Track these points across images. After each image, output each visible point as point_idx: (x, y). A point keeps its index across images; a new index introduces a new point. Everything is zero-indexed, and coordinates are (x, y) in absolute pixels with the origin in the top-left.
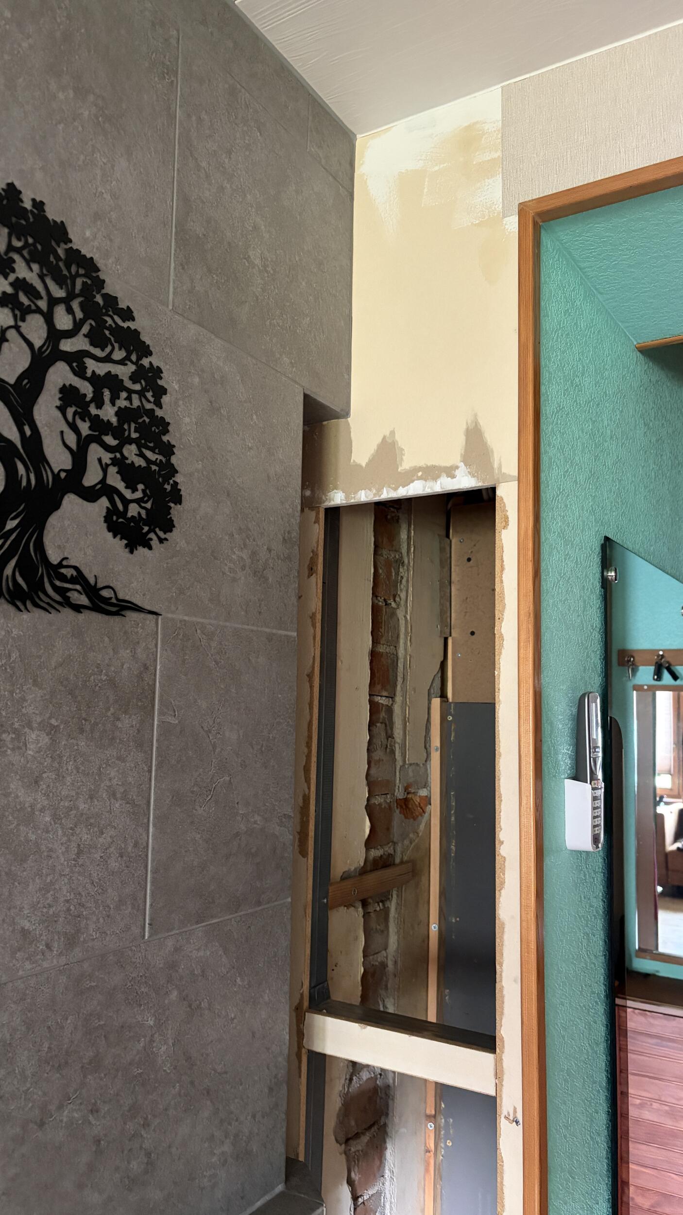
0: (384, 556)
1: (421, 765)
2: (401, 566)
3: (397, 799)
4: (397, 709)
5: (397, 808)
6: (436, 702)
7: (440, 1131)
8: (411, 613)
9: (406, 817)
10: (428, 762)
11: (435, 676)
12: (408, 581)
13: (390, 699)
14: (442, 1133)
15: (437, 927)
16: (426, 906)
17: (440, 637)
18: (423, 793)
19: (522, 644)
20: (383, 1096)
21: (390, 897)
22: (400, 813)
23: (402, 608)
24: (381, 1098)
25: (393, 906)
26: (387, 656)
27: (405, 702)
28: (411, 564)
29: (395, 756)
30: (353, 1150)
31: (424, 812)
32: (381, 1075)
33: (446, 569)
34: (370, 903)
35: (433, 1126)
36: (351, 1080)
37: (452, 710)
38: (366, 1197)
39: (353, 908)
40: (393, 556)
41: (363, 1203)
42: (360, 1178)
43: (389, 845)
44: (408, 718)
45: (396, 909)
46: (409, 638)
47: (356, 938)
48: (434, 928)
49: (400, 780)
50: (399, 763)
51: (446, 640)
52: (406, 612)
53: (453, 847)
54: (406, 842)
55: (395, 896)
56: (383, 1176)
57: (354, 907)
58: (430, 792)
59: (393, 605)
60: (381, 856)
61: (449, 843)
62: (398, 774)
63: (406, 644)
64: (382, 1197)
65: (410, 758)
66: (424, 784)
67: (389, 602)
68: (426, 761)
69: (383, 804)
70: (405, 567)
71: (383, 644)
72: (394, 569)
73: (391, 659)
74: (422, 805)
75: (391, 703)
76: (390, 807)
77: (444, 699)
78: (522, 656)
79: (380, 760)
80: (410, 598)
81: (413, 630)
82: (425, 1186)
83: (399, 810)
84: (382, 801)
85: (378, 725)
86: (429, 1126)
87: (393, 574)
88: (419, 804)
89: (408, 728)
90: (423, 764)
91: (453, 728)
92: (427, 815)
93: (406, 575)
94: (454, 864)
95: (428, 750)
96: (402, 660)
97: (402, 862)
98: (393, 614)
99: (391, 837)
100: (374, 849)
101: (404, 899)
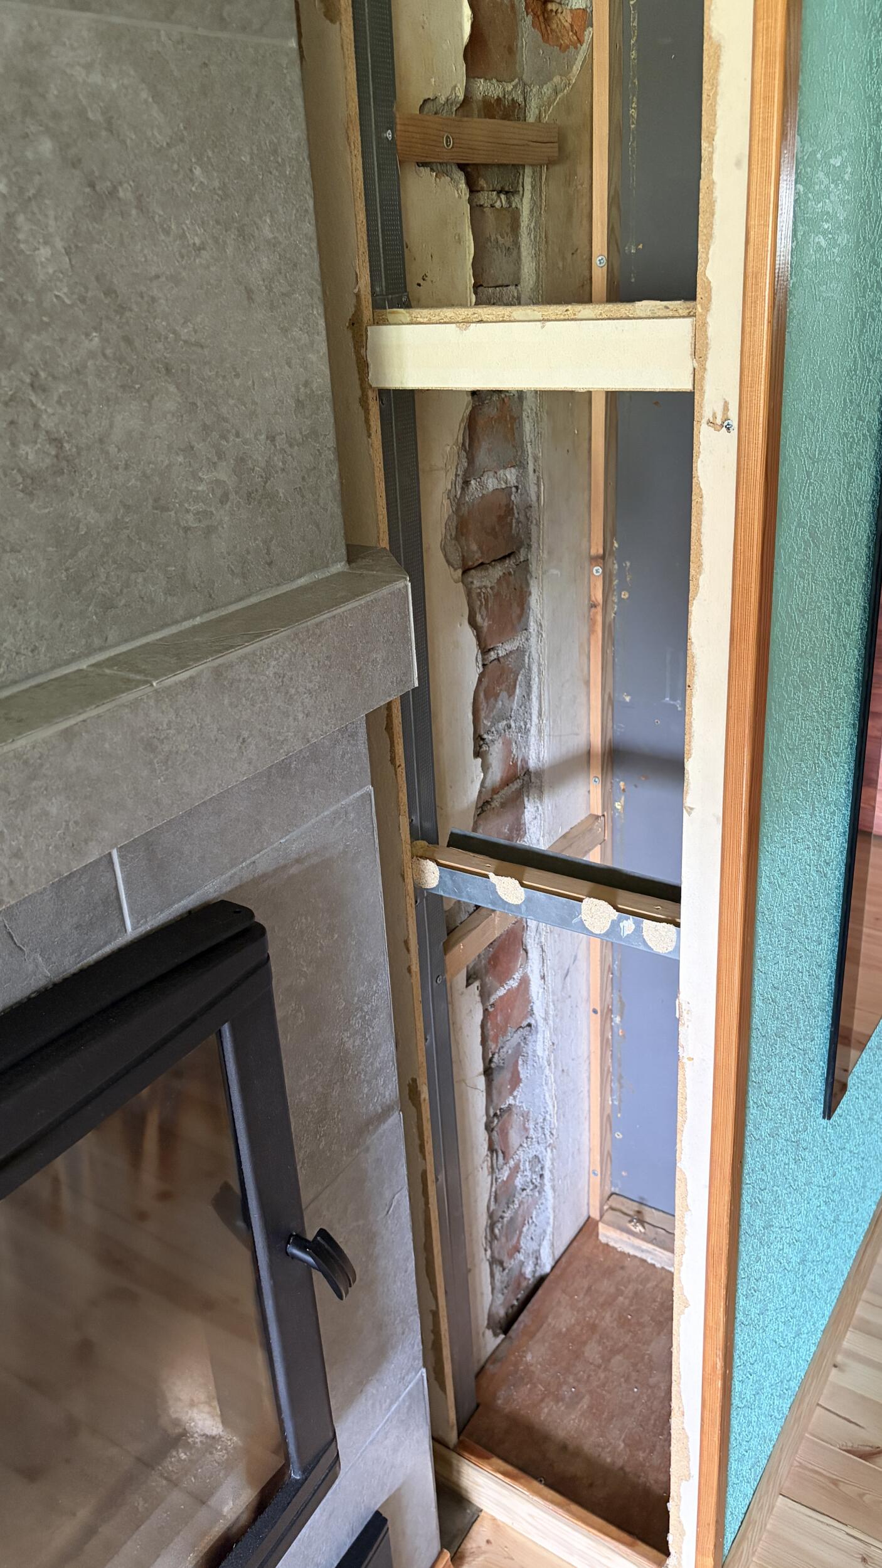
7: (611, 582)
9: (545, 39)
14: (616, 582)
15: (605, 260)
16: (585, 222)
18: (578, 3)
20: (522, 518)
21: (520, 187)
22: (533, 25)
24: (518, 522)
25: (525, 205)
30: (477, 583)
31: (580, 41)
32: (517, 488)
34: (481, 184)
35: (601, 570)
36: (466, 483)
38: (501, 653)
39: (448, 179)
41: (498, 659)
42: (490, 626)
43: (513, 83)
45: (531, 211)
47: (459, 240)
48: (599, 262)
53: (633, 112)
54: (548, 89)
55: (528, 187)
56: (526, 629)
57: (451, 177)
58: (592, 4)
60: (499, 99)
61: (626, 105)
64: (526, 657)
74: (575, 28)
76: (512, 4)
82: (589, 652)
83: (530, 17)
86: (594, 571)
88: (572, 25)
92: (585, 46)
94: (635, 144)
97: (539, 122)
99: (517, 67)
100: (482, 80)
101: (544, 197)
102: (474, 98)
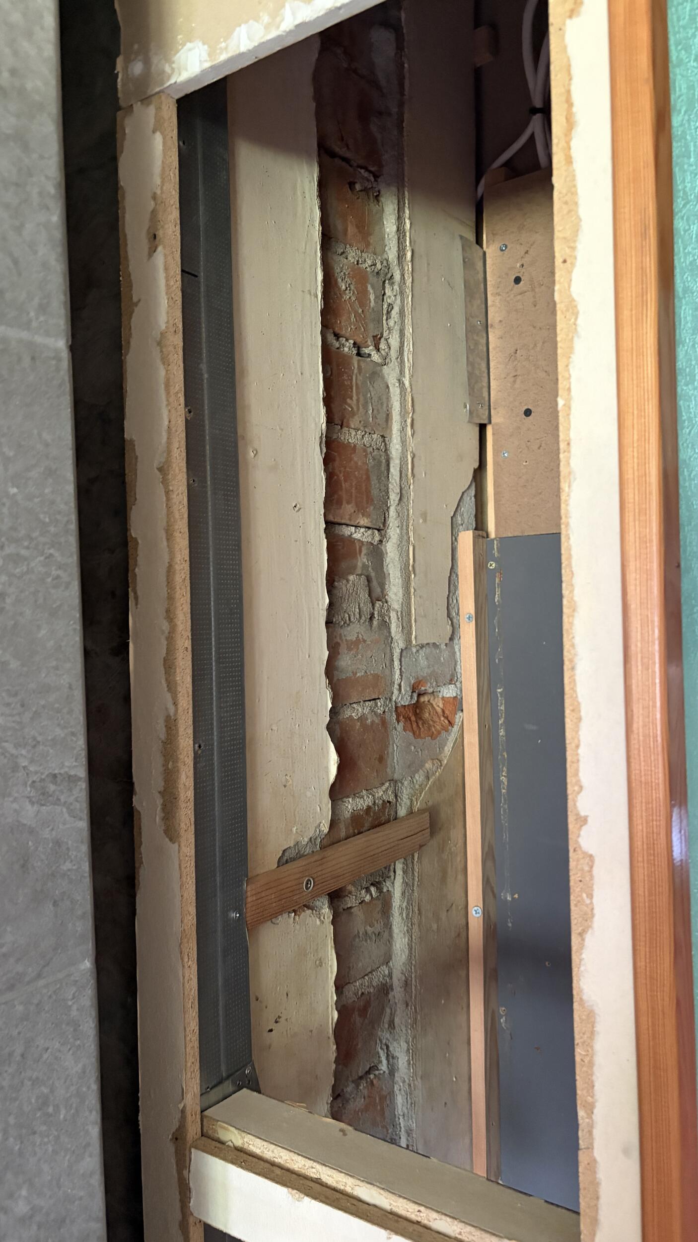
0: (350, 258)
1: (443, 647)
2: (387, 285)
3: (396, 707)
4: (391, 549)
5: (398, 722)
6: (466, 538)
8: (412, 376)
9: (416, 735)
10: (456, 641)
11: (463, 493)
12: (402, 313)
13: (376, 532)
15: (480, 911)
16: (460, 877)
17: (469, 422)
18: (449, 692)
19: (626, 313)
21: (392, 874)
22: (405, 729)
23: (394, 364)
25: (396, 888)
26: (365, 451)
27: (405, 537)
28: (409, 282)
29: (390, 633)
31: (451, 724)
33: (478, 302)
34: (350, 893)
37: (495, 551)
39: (309, 912)
40: (369, 262)
43: (384, 788)
44: (413, 566)
45: (403, 893)
46: (409, 421)
48: (476, 913)
49: (401, 675)
50: (399, 643)
51: (482, 428)
52: (402, 372)
54: (419, 777)
55: (399, 872)
57: (312, 908)
58: (461, 691)
59: (375, 357)
60: (369, 808)
62: (396, 663)
63: (403, 430)
65: (420, 633)
66: (448, 677)
67: (367, 351)
68: (451, 639)
69: (369, 716)
70: (396, 287)
71: (357, 430)
72: (373, 288)
73: (374, 459)
74: (447, 712)
75: (377, 538)
76: (384, 722)
77: (480, 532)
78: (626, 344)
79: (357, 642)
80: (408, 347)
81: (416, 408)
83: (401, 724)
84: (367, 711)
85: (351, 578)
87: (372, 297)
88: (443, 711)
89: (413, 584)
90: (446, 645)
91: (497, 580)
92: (456, 728)
93: (398, 301)
94: (506, 806)
95: (455, 620)
96: (398, 462)
97: (411, 813)
98: (376, 374)
99: (388, 770)
100: (350, 800)
101: (416, 874)
102: (342, 818)
